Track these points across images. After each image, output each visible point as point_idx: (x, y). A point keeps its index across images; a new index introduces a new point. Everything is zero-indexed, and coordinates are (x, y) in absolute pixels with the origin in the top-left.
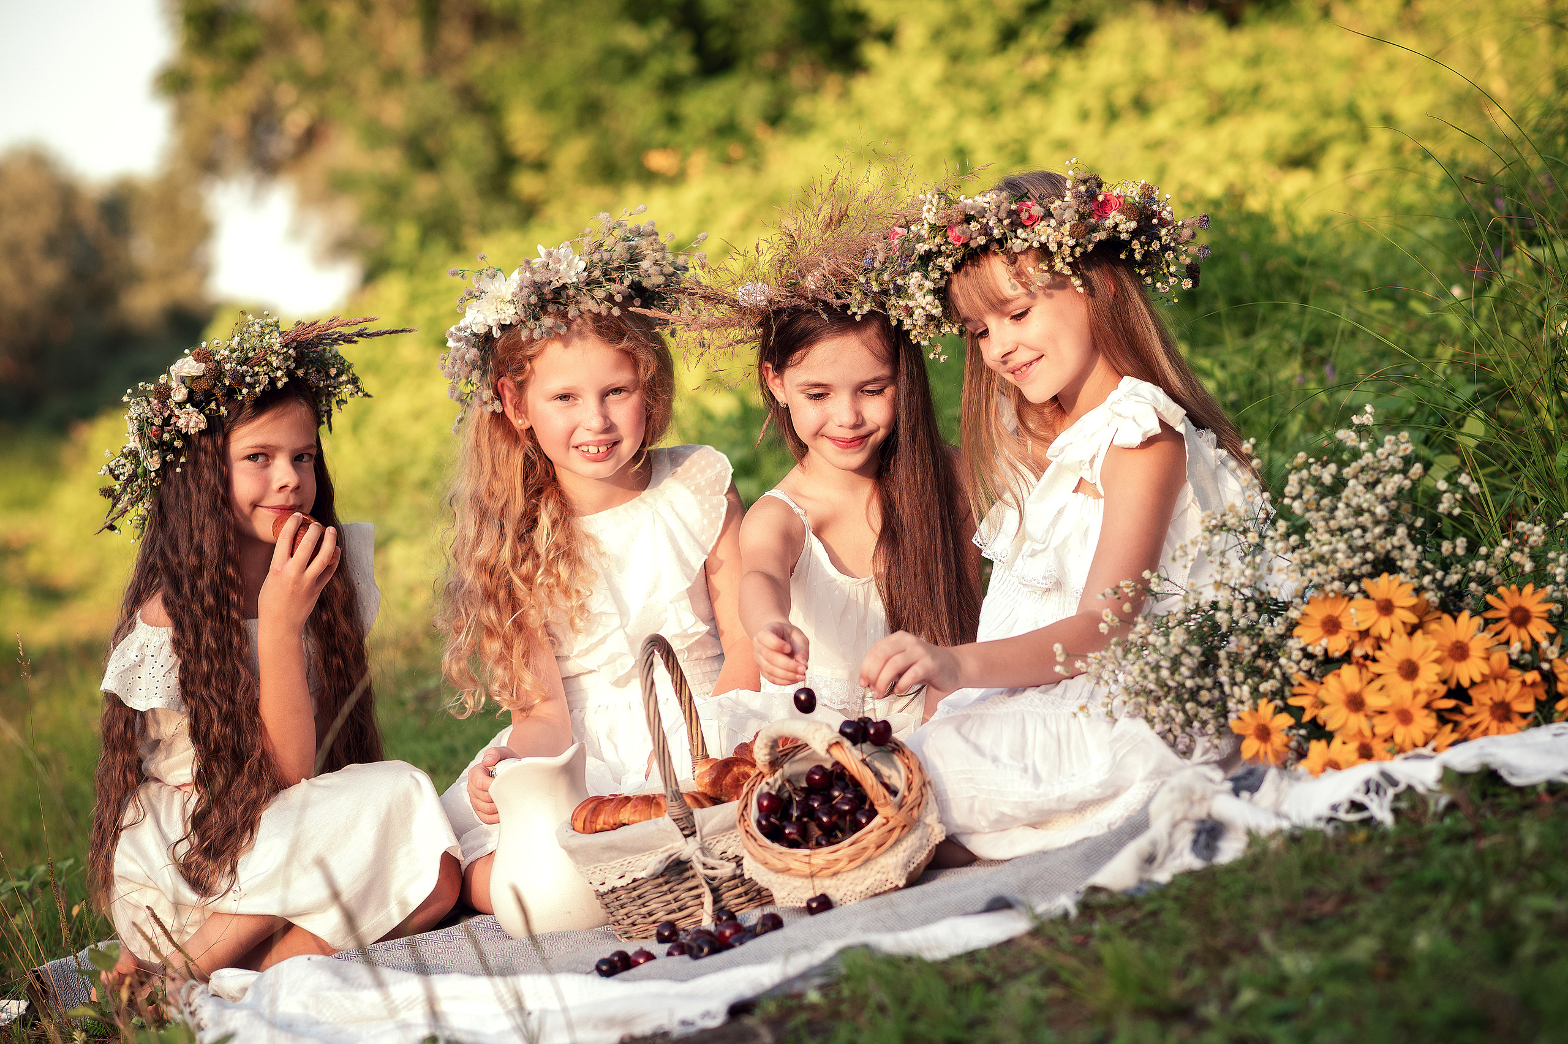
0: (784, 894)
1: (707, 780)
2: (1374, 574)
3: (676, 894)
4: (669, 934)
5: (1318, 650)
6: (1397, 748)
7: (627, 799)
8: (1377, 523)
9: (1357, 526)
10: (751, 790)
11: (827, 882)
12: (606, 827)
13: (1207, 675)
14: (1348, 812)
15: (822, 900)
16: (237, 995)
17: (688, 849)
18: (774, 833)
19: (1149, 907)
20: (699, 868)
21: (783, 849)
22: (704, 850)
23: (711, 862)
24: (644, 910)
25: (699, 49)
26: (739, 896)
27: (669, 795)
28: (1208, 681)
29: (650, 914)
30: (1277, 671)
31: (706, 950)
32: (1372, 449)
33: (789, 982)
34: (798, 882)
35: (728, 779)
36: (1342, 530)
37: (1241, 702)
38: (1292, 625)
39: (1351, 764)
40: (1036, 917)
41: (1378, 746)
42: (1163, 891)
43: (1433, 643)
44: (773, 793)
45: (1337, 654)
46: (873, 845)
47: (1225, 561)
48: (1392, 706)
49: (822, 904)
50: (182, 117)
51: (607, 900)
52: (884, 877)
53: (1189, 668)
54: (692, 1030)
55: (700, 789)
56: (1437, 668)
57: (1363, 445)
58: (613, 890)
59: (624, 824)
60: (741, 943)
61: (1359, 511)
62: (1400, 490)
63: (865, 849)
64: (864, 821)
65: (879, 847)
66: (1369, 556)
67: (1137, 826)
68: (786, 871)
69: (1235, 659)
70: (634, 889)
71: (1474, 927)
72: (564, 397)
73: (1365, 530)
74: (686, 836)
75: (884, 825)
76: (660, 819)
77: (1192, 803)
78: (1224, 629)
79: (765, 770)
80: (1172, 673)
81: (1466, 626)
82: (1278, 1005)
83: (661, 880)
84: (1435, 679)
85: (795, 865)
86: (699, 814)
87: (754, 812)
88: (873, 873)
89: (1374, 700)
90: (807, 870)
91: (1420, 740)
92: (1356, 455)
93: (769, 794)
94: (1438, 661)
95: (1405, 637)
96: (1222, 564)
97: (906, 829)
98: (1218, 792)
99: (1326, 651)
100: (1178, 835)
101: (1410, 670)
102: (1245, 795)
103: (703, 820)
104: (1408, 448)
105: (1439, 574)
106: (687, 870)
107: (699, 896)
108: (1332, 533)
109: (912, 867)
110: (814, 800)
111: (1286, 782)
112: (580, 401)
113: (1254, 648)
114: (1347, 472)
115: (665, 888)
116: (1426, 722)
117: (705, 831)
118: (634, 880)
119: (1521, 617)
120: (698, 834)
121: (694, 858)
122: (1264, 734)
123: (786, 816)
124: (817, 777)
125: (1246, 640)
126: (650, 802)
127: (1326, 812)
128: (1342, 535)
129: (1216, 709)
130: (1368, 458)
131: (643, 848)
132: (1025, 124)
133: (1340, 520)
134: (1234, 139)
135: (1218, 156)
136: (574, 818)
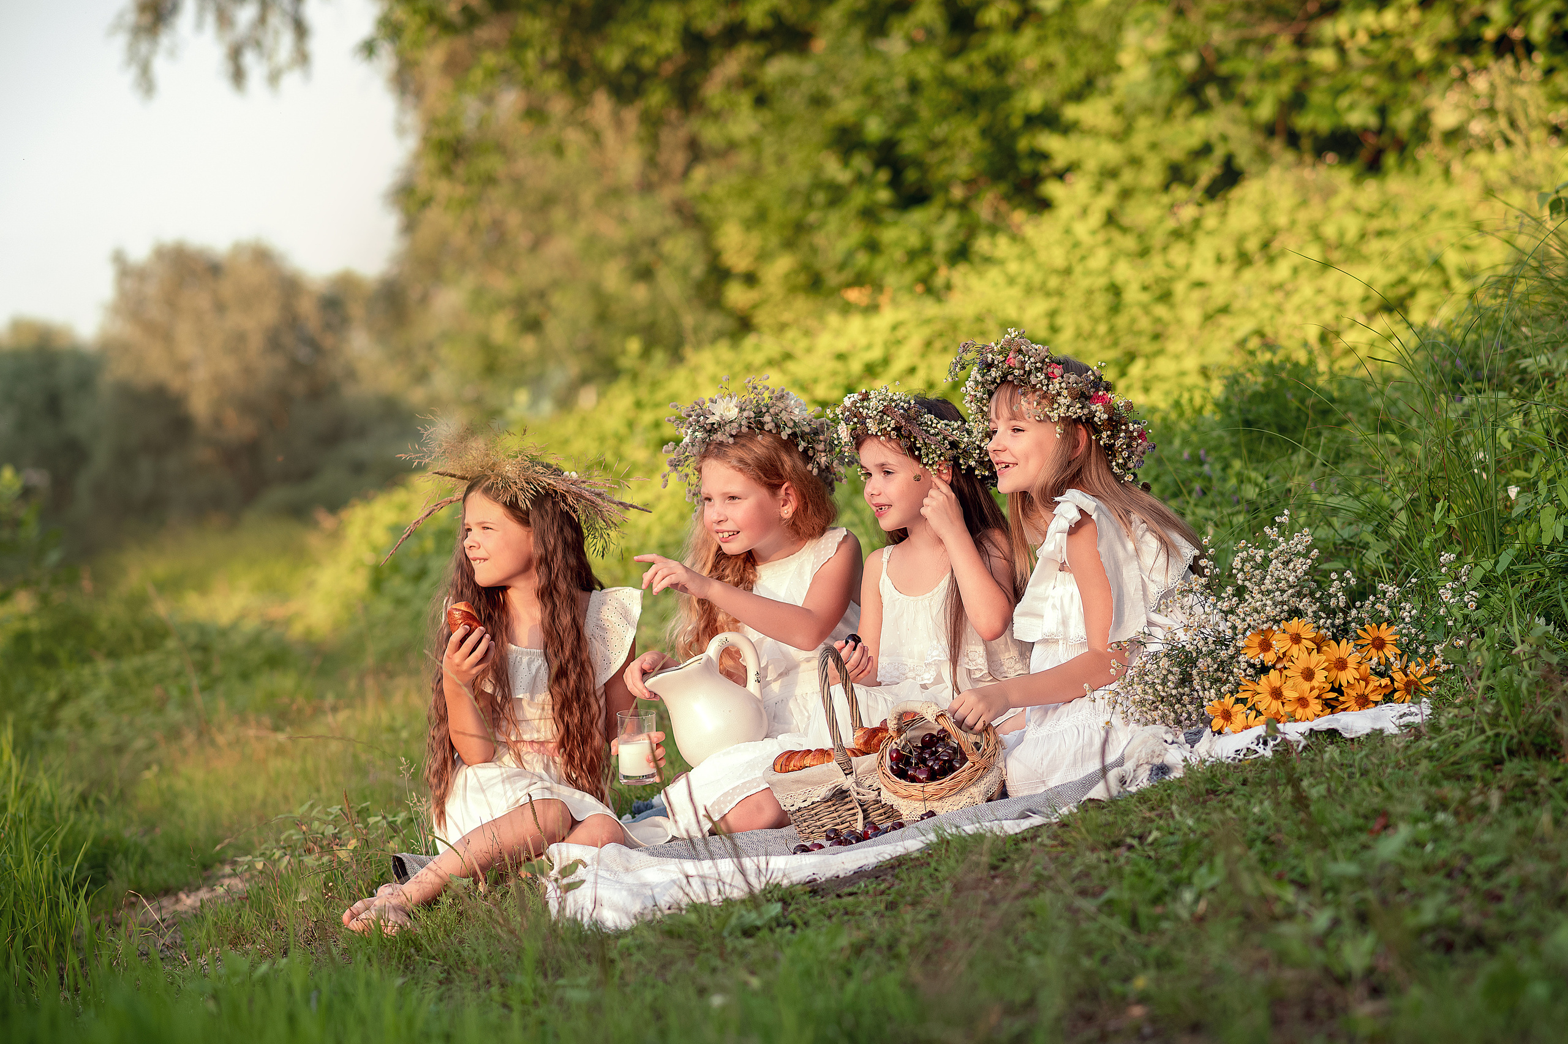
0: (908, 812)
1: (861, 741)
2: (1289, 619)
3: (840, 812)
4: (834, 835)
5: (1257, 662)
7: (809, 751)
8: (1290, 587)
9: (1278, 589)
10: (885, 749)
11: (936, 804)
12: (795, 769)
13: (1187, 685)
17: (848, 783)
18: (901, 774)
20: (854, 796)
21: (907, 783)
22: (858, 784)
23: (861, 790)
24: (818, 823)
25: (895, 183)
26: (881, 815)
27: (836, 749)
30: (1231, 678)
31: (855, 841)
32: (1286, 540)
34: (917, 804)
35: (875, 741)
36: (1269, 592)
37: (1211, 699)
38: (1239, 650)
43: (1324, 658)
44: (900, 749)
45: (1268, 665)
46: (965, 780)
48: (1297, 696)
50: (409, 227)
53: (1173, 683)
55: (856, 746)
56: (1326, 673)
57: (1281, 539)
58: (799, 809)
59: (807, 767)
60: (877, 837)
61: (1278, 581)
63: (959, 782)
64: (959, 765)
65: (968, 781)
66: (1285, 607)
68: (909, 797)
69: (1203, 674)
70: (813, 809)
73: (1283, 591)
74: (846, 775)
75: (972, 767)
76: (830, 764)
78: (1194, 655)
79: (894, 735)
81: (1345, 648)
83: (830, 803)
84: (1324, 680)
85: (914, 793)
86: (854, 761)
87: (887, 761)
89: (1287, 692)
90: (921, 795)
91: (1310, 717)
92: (1276, 544)
93: (897, 750)
94: (1327, 670)
95: (1306, 655)
97: (987, 769)
99: (1262, 662)
100: (1141, 770)
101: (1309, 675)
103: (857, 765)
104: (1309, 540)
105: (1329, 619)
106: (848, 797)
107: (854, 814)
108: (1261, 592)
109: (990, 794)
110: (925, 753)
111: (1215, 737)
113: (1216, 666)
114: (1271, 554)
115: (833, 808)
116: (1315, 705)
117: (859, 771)
118: (813, 803)
119: (1379, 644)
120: (854, 773)
121: (851, 789)
123: (908, 763)
124: (928, 739)
125: (1208, 661)
128: (1268, 595)
130: (1284, 546)
131: (819, 783)
132: (1169, 265)
133: (1268, 584)
134: (1339, 285)
135: (1321, 300)
136: (774, 764)
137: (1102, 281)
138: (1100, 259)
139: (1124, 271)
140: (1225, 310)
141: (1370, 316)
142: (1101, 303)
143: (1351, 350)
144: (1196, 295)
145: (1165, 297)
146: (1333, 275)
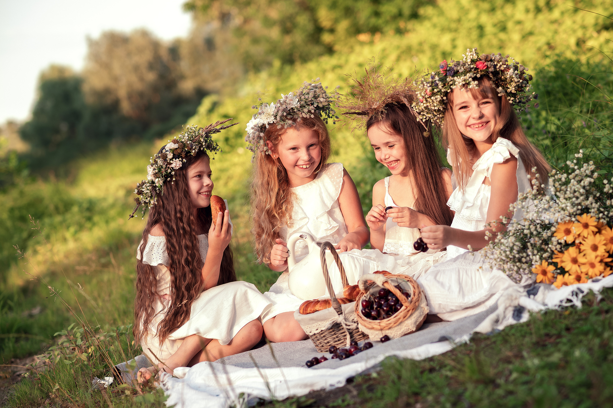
0: (373, 336)
1: (347, 293)
2: (581, 214)
3: (337, 335)
4: (333, 351)
5: (562, 241)
6: (590, 277)
7: (318, 301)
8: (582, 195)
9: (574, 197)
10: (359, 299)
11: (387, 331)
12: (311, 312)
13: (524, 252)
14: (566, 303)
15: (386, 337)
16: (183, 376)
17: (340, 319)
18: (368, 315)
19: (493, 340)
20: (344, 326)
21: (371, 321)
22: (346, 319)
23: (348, 323)
24: (326, 341)
26: (358, 336)
27: (332, 300)
28: (525, 255)
29: (328, 342)
30: (549, 250)
31: (344, 356)
32: (579, 169)
33: (368, 370)
34: (377, 332)
35: (355, 293)
36: (570, 198)
37: (536, 261)
38: (553, 233)
39: (572, 284)
40: (455, 344)
41: (583, 276)
42: (500, 333)
43: (603, 238)
44: (367, 300)
45: (570, 242)
46: (402, 317)
47: (528, 210)
48: (588, 262)
49: (386, 339)
51: (313, 338)
52: (408, 328)
53: (516, 251)
54: (333, 388)
55: (345, 297)
56: (604, 247)
57: (576, 167)
58: (315, 334)
59: (317, 311)
60: (357, 354)
61: (575, 191)
62: (590, 183)
63: (399, 318)
64: (399, 308)
65: (404, 317)
66: (580, 207)
67: (494, 308)
68: (373, 328)
69: (534, 246)
70: (322, 334)
71: (596, 348)
72: (294, 148)
73: (577, 198)
74: (339, 314)
75: (406, 309)
76: (330, 308)
77: (512, 300)
78: (529, 235)
79: (364, 292)
80: (511, 253)
82: (525, 378)
83: (331, 330)
84: (604, 251)
85: (375, 326)
86: (343, 306)
87: (360, 307)
88: (403, 327)
89: (581, 260)
90: (379, 327)
91: (598, 273)
92: (574, 170)
93: (365, 300)
94: (605, 245)
95: (593, 236)
96: (527, 212)
97: (414, 310)
98: (521, 296)
99: (566, 241)
100: (507, 312)
101: (595, 248)
102: (532, 296)
103: (345, 308)
104: (592, 167)
105: (606, 213)
106: (340, 326)
107: (345, 336)
108: (566, 199)
109: (418, 323)
110: (382, 301)
111: (547, 291)
112: (300, 150)
113: (541, 241)
114: (571, 176)
115: (333, 333)
116: (600, 267)
117: (346, 312)
118: (322, 331)
120: (343, 313)
121: (342, 322)
122: (544, 273)
123: (372, 308)
124: (382, 293)
125: (537, 239)
126: (326, 302)
127: (558, 303)
128: (569, 200)
129: (529, 264)
130: (577, 172)
131: (324, 319)
132: (505, 15)
133: (568, 195)
134: (583, 19)
135: (576, 27)
136: (300, 309)
137: (475, 24)
138: (473, 14)
139: (485, 19)
140: (531, 34)
141: (599, 32)
142: (475, 34)
143: (591, 49)
144: (518, 27)
145: (504, 29)
146: (581, 14)
